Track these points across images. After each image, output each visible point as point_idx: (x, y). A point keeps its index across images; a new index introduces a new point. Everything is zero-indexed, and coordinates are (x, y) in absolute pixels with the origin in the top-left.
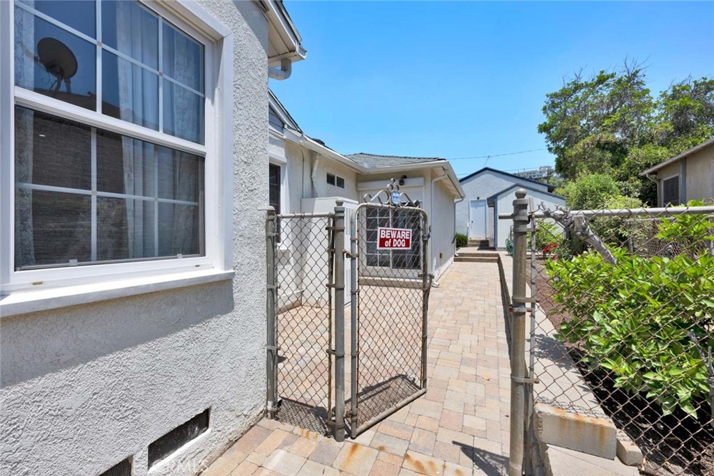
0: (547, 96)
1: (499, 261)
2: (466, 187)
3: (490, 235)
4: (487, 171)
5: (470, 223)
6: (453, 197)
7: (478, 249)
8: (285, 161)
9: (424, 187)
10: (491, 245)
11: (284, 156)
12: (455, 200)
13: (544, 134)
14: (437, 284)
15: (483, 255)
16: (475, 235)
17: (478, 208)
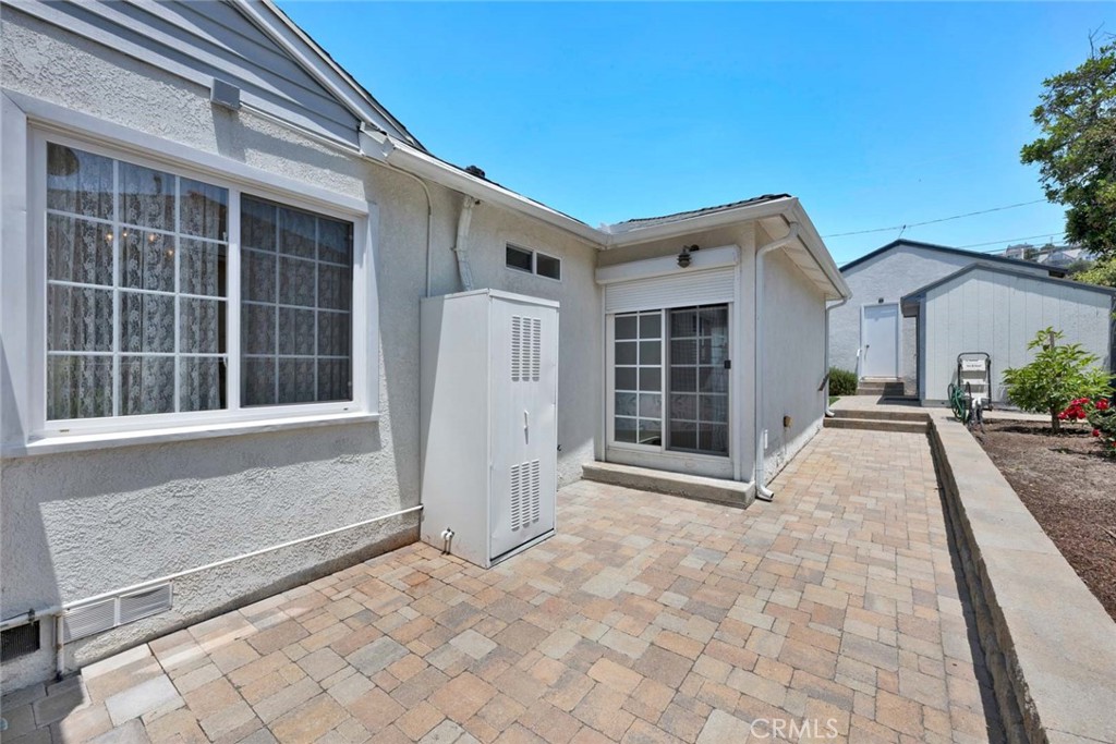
0: (1047, 83)
1: (930, 431)
2: (853, 281)
3: (906, 371)
4: (901, 247)
5: (863, 348)
6: (824, 297)
7: (880, 402)
8: (365, 209)
9: (737, 269)
10: (910, 392)
11: (362, 199)
12: (829, 304)
13: (1037, 165)
14: (769, 493)
15: (892, 416)
16: (874, 370)
17: (881, 320)
